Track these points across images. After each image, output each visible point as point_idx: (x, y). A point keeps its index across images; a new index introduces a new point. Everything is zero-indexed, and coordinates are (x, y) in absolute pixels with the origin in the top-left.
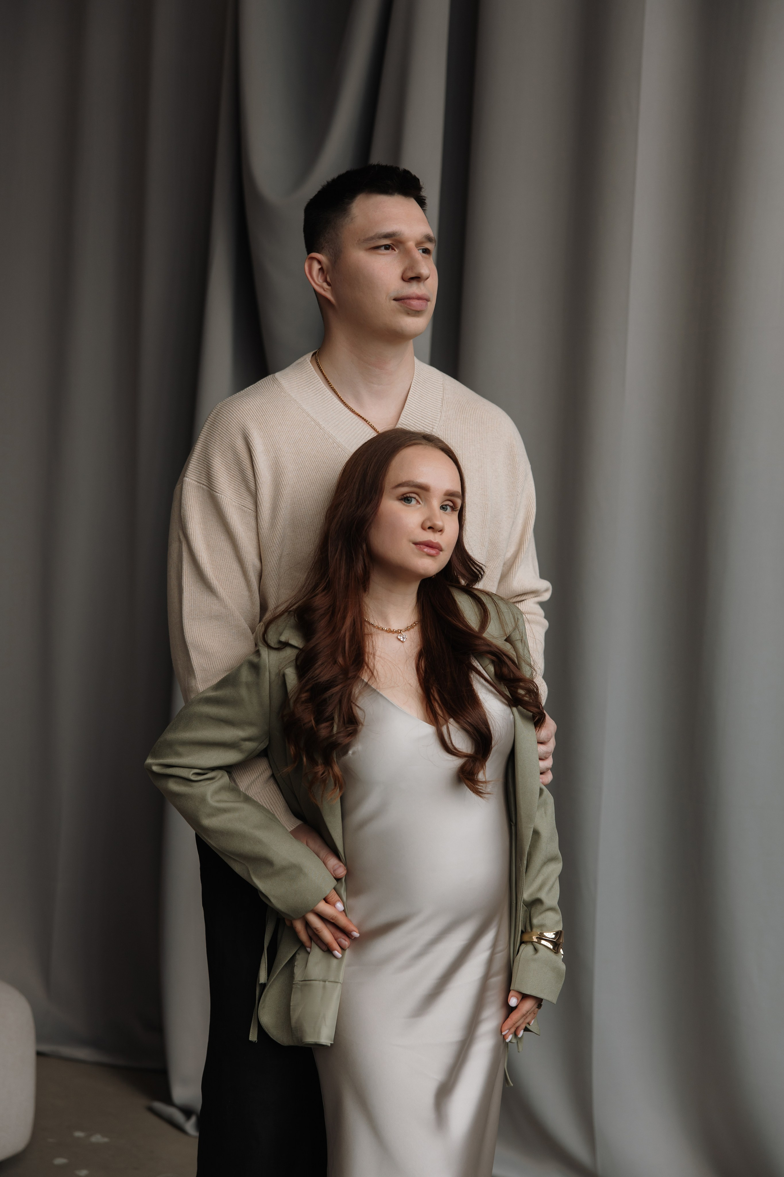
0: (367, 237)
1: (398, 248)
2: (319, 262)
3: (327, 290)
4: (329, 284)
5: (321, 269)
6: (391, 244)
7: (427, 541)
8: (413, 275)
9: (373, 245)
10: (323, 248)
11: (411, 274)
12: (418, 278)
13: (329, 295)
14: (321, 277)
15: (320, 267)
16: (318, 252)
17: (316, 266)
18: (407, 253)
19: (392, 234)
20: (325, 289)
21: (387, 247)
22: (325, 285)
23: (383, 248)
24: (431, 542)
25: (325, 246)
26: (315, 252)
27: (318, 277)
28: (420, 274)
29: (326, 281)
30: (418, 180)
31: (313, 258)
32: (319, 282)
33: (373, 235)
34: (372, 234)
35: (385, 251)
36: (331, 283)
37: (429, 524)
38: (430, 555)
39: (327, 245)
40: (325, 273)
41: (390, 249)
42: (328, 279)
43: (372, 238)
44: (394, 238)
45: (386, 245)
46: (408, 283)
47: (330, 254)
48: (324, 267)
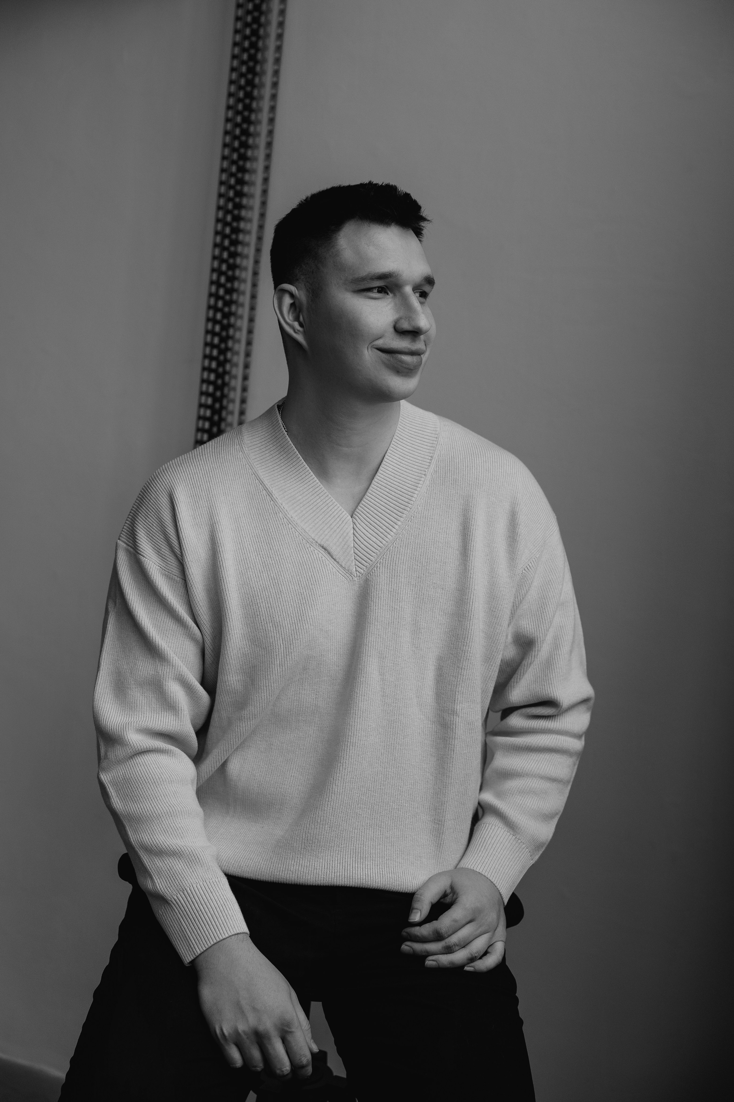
0: (356, 276)
1: (394, 293)
2: (292, 295)
3: (298, 332)
4: (301, 325)
5: (292, 305)
6: (384, 286)
8: (408, 328)
9: (363, 287)
10: (298, 280)
11: (405, 325)
12: (414, 333)
13: (300, 338)
14: (292, 314)
15: (292, 301)
16: (292, 283)
17: (287, 301)
18: (403, 300)
19: (387, 275)
20: (296, 331)
21: (382, 290)
22: (296, 325)
23: (375, 291)
25: (300, 278)
26: (288, 283)
27: (289, 313)
28: (417, 328)
29: (297, 319)
31: (284, 290)
32: (289, 319)
33: (364, 274)
35: (377, 294)
36: (303, 323)
39: (303, 277)
40: (298, 310)
42: (301, 319)
43: (362, 279)
44: (390, 279)
45: (379, 287)
46: (400, 335)
47: (307, 289)
48: (297, 304)
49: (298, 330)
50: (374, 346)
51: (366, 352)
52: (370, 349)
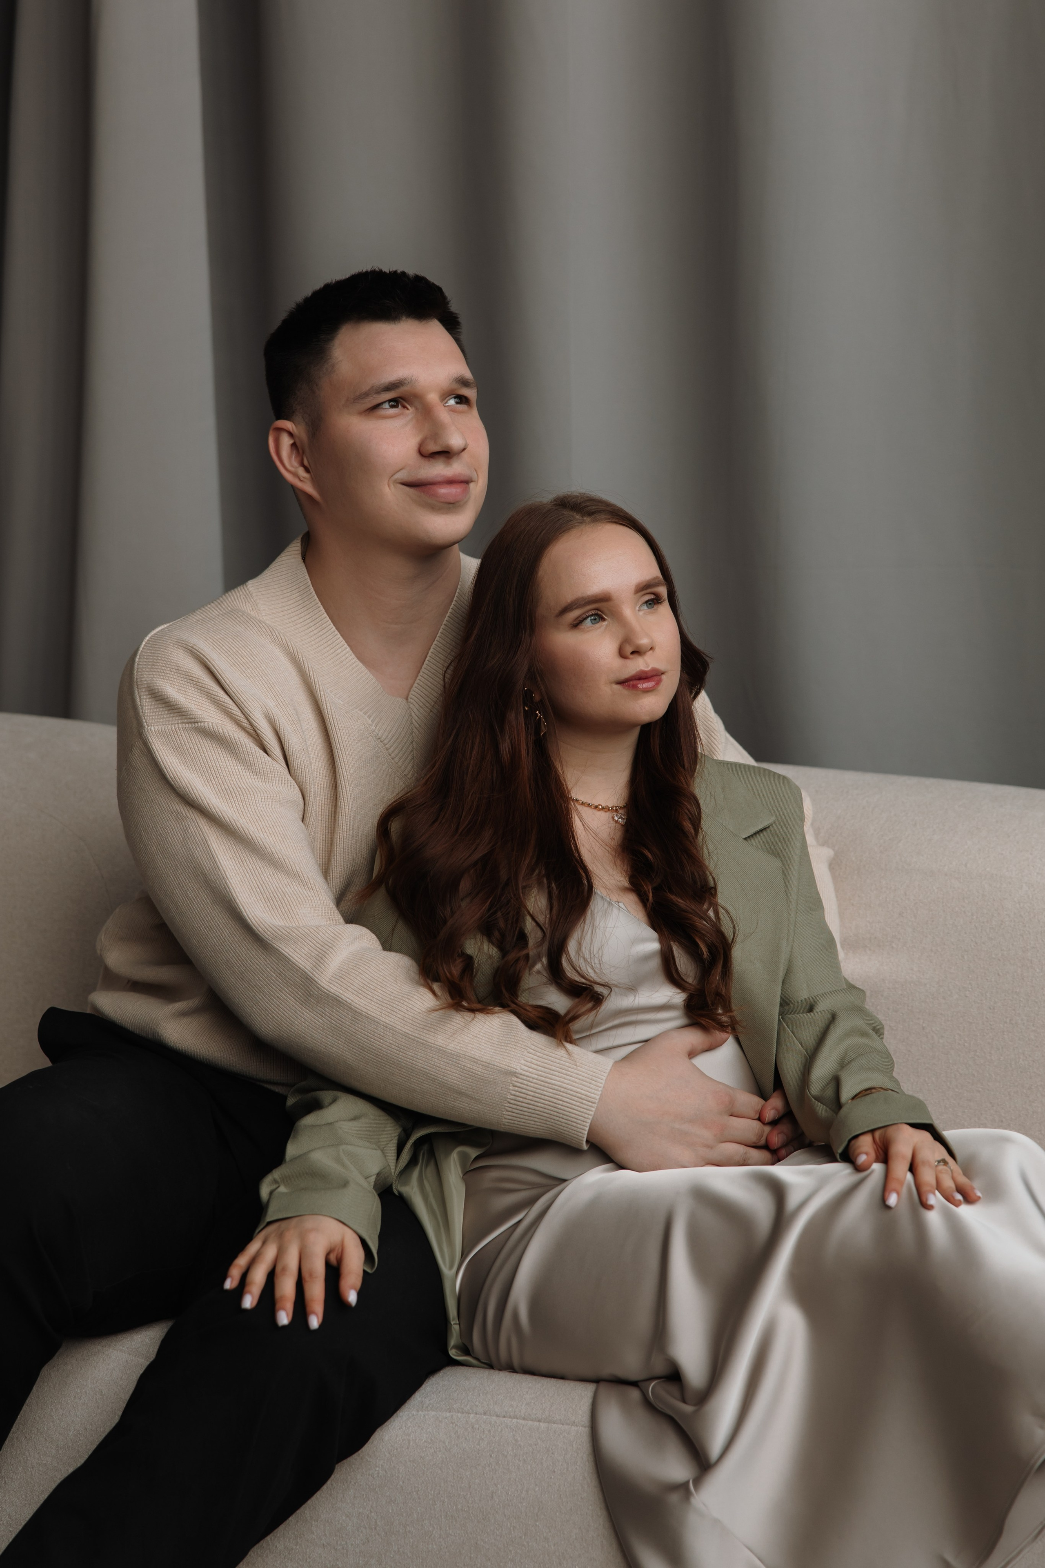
0: (358, 393)
1: (411, 404)
2: (291, 434)
3: (305, 480)
4: (307, 470)
5: (294, 445)
6: (397, 399)
7: (637, 672)
8: (437, 448)
9: (370, 405)
10: (294, 412)
11: (432, 447)
12: (446, 454)
13: (308, 487)
14: (295, 457)
15: (292, 442)
16: (288, 418)
17: (286, 442)
18: (426, 413)
19: (396, 385)
20: (302, 479)
21: (395, 402)
22: (301, 472)
23: (386, 406)
24: (643, 672)
25: (296, 409)
26: (284, 419)
27: (290, 458)
28: (448, 446)
29: (302, 465)
30: (439, 289)
31: (280, 430)
32: (292, 466)
33: (368, 389)
34: (365, 388)
35: (391, 410)
36: (309, 468)
37: (629, 649)
38: (647, 691)
39: (299, 407)
40: (301, 451)
41: (400, 406)
42: (306, 462)
43: (366, 395)
44: (402, 388)
45: (390, 401)
46: (429, 460)
47: (306, 422)
48: (298, 444)
49: (304, 478)
50: (398, 481)
51: (386, 490)
52: (392, 486)
